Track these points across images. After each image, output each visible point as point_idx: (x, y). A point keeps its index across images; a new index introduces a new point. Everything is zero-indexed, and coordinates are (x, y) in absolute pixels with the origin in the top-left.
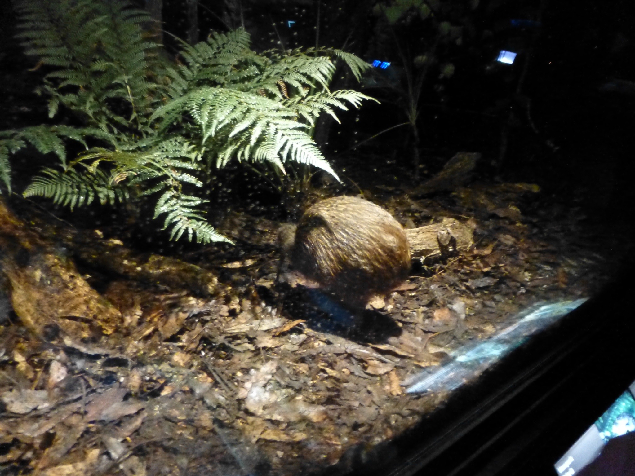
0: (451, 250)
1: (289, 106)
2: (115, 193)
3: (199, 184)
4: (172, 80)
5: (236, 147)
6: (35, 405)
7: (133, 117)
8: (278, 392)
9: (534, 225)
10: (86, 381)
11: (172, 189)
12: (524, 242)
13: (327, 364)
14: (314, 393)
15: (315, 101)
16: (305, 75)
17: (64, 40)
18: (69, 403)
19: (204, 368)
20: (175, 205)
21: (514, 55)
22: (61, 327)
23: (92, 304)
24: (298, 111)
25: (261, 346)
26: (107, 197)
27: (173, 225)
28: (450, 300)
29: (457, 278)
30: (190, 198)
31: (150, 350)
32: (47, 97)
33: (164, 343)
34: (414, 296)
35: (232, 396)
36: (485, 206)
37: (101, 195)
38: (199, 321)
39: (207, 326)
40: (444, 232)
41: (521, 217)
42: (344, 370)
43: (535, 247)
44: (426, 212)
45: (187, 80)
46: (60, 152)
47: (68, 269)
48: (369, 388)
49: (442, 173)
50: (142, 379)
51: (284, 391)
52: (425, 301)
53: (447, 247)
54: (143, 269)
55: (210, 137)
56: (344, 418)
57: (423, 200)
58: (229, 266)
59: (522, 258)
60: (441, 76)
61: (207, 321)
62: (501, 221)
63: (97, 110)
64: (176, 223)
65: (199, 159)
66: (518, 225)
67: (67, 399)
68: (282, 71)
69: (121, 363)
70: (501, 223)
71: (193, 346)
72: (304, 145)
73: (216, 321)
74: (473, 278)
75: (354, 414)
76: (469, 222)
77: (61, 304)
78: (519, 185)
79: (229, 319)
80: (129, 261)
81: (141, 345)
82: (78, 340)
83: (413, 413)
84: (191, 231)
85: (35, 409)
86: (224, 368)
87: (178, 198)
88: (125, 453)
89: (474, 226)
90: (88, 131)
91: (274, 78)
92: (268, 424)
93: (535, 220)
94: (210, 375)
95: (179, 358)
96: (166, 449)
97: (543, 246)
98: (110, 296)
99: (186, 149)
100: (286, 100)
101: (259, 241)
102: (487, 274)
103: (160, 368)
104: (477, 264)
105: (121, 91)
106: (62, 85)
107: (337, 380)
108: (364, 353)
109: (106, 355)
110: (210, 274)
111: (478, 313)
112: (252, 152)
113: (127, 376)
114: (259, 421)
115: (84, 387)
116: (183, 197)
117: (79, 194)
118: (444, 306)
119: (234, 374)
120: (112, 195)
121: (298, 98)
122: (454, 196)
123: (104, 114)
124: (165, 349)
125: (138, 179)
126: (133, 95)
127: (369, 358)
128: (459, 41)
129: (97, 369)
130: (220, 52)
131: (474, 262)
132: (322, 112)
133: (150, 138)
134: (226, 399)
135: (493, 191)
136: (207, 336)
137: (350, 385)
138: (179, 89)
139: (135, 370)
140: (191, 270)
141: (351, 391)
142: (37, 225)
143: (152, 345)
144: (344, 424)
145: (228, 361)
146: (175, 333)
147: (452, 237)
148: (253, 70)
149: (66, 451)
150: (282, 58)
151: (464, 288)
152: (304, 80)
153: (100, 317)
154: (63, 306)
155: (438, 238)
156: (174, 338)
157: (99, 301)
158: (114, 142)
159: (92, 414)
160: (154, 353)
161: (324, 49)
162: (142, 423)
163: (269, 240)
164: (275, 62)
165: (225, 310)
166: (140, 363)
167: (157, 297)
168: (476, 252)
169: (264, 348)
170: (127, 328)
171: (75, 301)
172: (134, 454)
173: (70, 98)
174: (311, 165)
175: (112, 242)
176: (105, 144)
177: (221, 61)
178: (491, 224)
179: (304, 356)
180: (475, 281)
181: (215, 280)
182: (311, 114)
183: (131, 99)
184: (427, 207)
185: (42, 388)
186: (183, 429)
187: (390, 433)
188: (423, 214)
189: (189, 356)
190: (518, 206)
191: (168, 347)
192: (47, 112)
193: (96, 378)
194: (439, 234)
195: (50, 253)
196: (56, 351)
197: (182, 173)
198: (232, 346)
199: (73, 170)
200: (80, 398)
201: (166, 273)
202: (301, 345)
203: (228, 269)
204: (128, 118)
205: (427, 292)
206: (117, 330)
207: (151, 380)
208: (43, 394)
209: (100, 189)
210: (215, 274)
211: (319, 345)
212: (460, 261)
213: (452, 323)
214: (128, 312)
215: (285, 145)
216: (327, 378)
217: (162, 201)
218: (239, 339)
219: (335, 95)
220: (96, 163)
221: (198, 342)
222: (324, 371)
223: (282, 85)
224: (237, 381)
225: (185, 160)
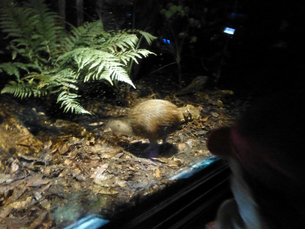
0: (189, 119)
1: (117, 56)
2: (41, 92)
3: (77, 89)
4: (68, 43)
5: (92, 73)
6: (5, 180)
7: (49, 59)
8: (108, 176)
9: (228, 109)
10: (27, 171)
11: (65, 90)
12: (222, 116)
13: (130, 165)
14: (124, 176)
15: (129, 54)
16: (125, 42)
17: (19, 26)
18: (19, 179)
19: (77, 166)
20: (66, 97)
21: (234, 30)
22: (16, 148)
23: (30, 139)
24: (120, 58)
25: (102, 157)
26: (38, 94)
27: (65, 106)
28: (186, 140)
29: (190, 131)
30: (72, 94)
31: (55, 159)
32: (12, 50)
33: (61, 156)
34: (171, 138)
35: (89, 177)
36: (208, 100)
37: (35, 93)
38: (76, 147)
39: (80, 149)
40: (186, 111)
41: (223, 105)
42: (137, 167)
43: (227, 118)
44: (182, 102)
45: (74, 43)
46: (17, 74)
47: (20, 125)
48: (147, 175)
49: (191, 85)
50: (51, 170)
51: (111, 175)
52: (176, 140)
53: (187, 117)
54: (53, 125)
55: (81, 70)
56: (134, 186)
57: (181, 97)
58: (92, 124)
59: (220, 123)
60: (191, 42)
61: (80, 147)
62: (214, 107)
63: (34, 56)
64: (66, 105)
65: (77, 78)
66: (221, 108)
67: (18, 178)
68: (115, 40)
69: (42, 164)
70: (214, 108)
71: (73, 157)
72: (121, 73)
73: (84, 147)
74: (197, 131)
75: (139, 184)
76: (199, 107)
77: (16, 139)
78: (223, 91)
79: (90, 147)
80: (47, 122)
81: (51, 157)
82: (24, 154)
83: (163, 183)
84: (72, 109)
85: (5, 182)
86: (86, 166)
87: (68, 94)
88: (41, 198)
89: (202, 108)
90: (29, 65)
91: (111, 43)
92: (103, 188)
93: (228, 107)
94: (80, 169)
95: (67, 162)
96: (59, 197)
97: (230, 118)
98: (38, 137)
99: (71, 74)
100: (116, 53)
101: (106, 114)
102: (203, 129)
103: (58, 166)
104: (200, 125)
105: (44, 48)
106: (19, 45)
107: (133, 171)
108: (146, 162)
109: (36, 160)
110: (82, 128)
111: (198, 145)
112: (99, 76)
113: (44, 169)
114: (99, 186)
115: (26, 173)
116: (70, 94)
117: (25, 92)
118: (183, 142)
119: (90, 169)
120: (39, 93)
121: (121, 53)
122: (195, 95)
123: (37, 57)
124: (61, 158)
125: (50, 86)
126: (50, 49)
127: (148, 164)
128: (199, 26)
129: (32, 166)
130: (89, 31)
131: (199, 124)
132: (131, 59)
133: (57, 69)
134: (86, 178)
135: (212, 94)
136: (79, 153)
137: (139, 173)
138: (70, 47)
139: (48, 167)
140: (74, 126)
141: (138, 176)
142: (7, 106)
143: (55, 156)
144: (134, 188)
145: (88, 164)
146: (66, 152)
147: (190, 113)
148: (103, 39)
149: (18, 198)
150: (116, 34)
151: (193, 135)
152: (125, 45)
153: (33, 145)
154: (17, 140)
155: (183, 113)
156: (66, 154)
157: (33, 138)
158: (41, 70)
159: (29, 184)
160: (56, 160)
161: (135, 30)
162: (50, 187)
163: (110, 113)
164: (113, 36)
165: (88, 143)
166: (50, 163)
167: (59, 137)
168: (201, 120)
169: (104, 158)
170: (45, 150)
171: (23, 138)
172: (46, 198)
173: (22, 51)
174: (123, 82)
175: (40, 114)
176: (37, 71)
177: (89, 35)
178: (209, 108)
179: (120, 161)
180: (198, 132)
181: (85, 130)
182: (126, 59)
183: (48, 51)
184: (182, 100)
185: (8, 173)
186: (67, 189)
187: (152, 191)
188: (181, 103)
189: (71, 161)
190: (222, 100)
191: (62, 158)
192: (11, 57)
193: (31, 169)
194: (184, 112)
195: (12, 117)
196: (14, 159)
197: (70, 84)
198: (91, 158)
199: (23, 82)
200: (24, 178)
201: (63, 127)
202: (120, 158)
203: (92, 126)
204: (47, 59)
205: (177, 137)
206: (41, 151)
207: (54, 171)
208: (8, 176)
209: (34, 90)
210: (85, 128)
211: (127, 157)
212: (193, 123)
213: (186, 150)
214: (46, 143)
215: (113, 73)
216: (129, 171)
217: (60, 95)
218: (94, 155)
219: (137, 51)
220: (32, 79)
221: (75, 156)
222: (128, 168)
223: (115, 47)
224: (91, 171)
225: (71, 78)
